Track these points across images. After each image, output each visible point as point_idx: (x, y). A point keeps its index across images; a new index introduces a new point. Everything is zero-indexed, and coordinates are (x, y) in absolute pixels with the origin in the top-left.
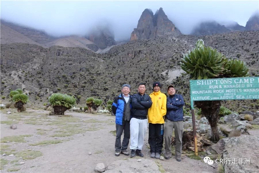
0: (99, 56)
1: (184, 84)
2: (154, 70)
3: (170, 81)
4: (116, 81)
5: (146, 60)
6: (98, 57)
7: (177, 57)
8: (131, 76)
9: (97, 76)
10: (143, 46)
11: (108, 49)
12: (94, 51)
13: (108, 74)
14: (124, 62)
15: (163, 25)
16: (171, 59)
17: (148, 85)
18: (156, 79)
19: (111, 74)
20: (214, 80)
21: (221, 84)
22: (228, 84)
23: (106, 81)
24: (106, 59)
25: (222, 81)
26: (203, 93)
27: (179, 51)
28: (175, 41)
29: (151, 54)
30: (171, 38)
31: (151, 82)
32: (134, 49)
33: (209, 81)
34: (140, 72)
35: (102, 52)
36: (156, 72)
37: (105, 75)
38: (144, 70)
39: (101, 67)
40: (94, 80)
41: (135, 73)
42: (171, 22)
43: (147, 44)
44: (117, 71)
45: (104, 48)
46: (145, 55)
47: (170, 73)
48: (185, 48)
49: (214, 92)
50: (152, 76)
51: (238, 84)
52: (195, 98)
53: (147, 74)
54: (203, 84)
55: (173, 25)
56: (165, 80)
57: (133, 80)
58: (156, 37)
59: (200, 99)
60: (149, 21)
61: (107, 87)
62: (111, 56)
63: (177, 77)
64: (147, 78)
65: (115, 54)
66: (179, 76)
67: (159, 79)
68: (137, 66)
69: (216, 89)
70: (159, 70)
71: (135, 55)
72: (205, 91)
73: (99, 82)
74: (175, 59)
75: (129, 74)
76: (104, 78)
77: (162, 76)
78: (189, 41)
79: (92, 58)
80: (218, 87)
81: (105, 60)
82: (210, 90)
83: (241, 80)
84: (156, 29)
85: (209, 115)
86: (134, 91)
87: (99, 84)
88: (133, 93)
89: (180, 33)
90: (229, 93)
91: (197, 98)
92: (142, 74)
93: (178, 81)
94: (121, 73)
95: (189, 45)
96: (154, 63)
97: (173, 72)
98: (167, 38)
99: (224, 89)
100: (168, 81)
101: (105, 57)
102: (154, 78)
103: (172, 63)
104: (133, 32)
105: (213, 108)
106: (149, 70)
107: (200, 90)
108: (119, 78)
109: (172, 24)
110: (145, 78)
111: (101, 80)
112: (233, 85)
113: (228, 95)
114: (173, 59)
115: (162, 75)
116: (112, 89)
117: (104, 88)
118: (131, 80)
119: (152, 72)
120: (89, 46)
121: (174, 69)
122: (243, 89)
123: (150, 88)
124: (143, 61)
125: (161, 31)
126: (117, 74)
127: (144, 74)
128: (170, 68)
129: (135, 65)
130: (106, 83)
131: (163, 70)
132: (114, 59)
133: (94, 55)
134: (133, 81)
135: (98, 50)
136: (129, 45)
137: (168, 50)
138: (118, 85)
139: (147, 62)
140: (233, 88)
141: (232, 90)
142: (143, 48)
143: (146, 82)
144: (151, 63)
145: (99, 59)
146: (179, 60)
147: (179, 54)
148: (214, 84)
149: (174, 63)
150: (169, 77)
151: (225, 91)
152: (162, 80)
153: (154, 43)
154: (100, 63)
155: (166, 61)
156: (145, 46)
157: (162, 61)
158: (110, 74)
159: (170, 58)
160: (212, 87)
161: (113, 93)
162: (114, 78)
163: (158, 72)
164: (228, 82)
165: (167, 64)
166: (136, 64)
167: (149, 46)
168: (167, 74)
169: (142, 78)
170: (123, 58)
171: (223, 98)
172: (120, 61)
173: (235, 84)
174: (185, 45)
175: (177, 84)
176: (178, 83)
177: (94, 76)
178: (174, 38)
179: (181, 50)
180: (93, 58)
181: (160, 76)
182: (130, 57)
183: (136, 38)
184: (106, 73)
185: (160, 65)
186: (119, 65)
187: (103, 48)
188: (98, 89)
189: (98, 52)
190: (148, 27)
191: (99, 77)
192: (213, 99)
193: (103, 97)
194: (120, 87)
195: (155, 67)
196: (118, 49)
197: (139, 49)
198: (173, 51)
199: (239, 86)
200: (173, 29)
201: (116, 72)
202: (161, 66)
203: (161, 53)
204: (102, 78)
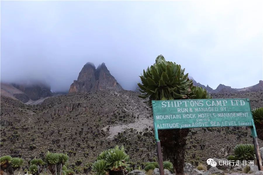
0: (29, 107)
1: (126, 141)
2: (94, 125)
3: (111, 137)
4: (47, 137)
5: (85, 114)
6: (28, 109)
7: (119, 112)
8: (67, 132)
9: (23, 131)
10: (83, 99)
11: (41, 101)
12: (23, 102)
13: (38, 129)
14: (59, 116)
15: (105, 79)
16: (112, 114)
17: (86, 142)
18: (95, 135)
19: (42, 129)
20: (183, 102)
21: (191, 107)
22: (199, 107)
23: (34, 138)
24: (38, 111)
25: (192, 103)
26: (171, 118)
27: (121, 106)
28: (117, 96)
29: (92, 107)
30: (114, 92)
31: (90, 139)
32: (72, 102)
33: (177, 103)
34: (78, 127)
35: (34, 103)
36: (96, 127)
37: (33, 130)
38: (83, 125)
39: (30, 120)
40: (17, 136)
41: (72, 129)
42: (113, 77)
43: (88, 97)
44: (50, 125)
45: (37, 99)
46: (84, 109)
47: (111, 129)
48: (126, 103)
49: (184, 116)
50: (92, 131)
51: (211, 106)
52: (159, 125)
53: (85, 129)
54: (169, 106)
55: (116, 80)
56: (106, 136)
57: (69, 136)
58: (97, 91)
59: (167, 126)
60: (90, 74)
61: (34, 145)
62: (44, 108)
63: (119, 133)
64: (86, 134)
65: (50, 106)
66: (120, 132)
67: (99, 136)
68: (75, 120)
69: (186, 113)
70: (100, 125)
71: (73, 108)
72: (173, 116)
73: (24, 139)
74: (117, 114)
75: (65, 129)
76: (32, 134)
77: (102, 132)
78: (131, 96)
79: (19, 110)
80: (189, 110)
81: (36, 112)
82: (179, 114)
83: (213, 102)
84: (98, 83)
85: (174, 156)
86: (69, 149)
87: (24, 142)
88: (67, 152)
89: (122, 89)
90: (202, 118)
91: (162, 126)
92: (80, 130)
93: (120, 137)
94: (54, 128)
95: (131, 100)
96: (94, 118)
97: (115, 127)
98: (109, 92)
99: (195, 113)
100: (109, 137)
101: (37, 109)
102: (93, 134)
103: (113, 118)
104: (73, 84)
105: (180, 144)
106: (88, 125)
107: (166, 114)
108: (52, 134)
109: (114, 80)
110: (83, 134)
111: (27, 136)
112: (205, 107)
113: (201, 122)
114: (115, 114)
115: (102, 130)
116: (41, 147)
117: (31, 147)
118: (66, 137)
119: (91, 128)
120: (16, 96)
121: (116, 124)
122: (216, 113)
123: (88, 145)
124: (82, 115)
125: (103, 85)
126: (49, 129)
127: (82, 129)
128: (112, 123)
129: (72, 119)
130: (33, 140)
131: (103, 126)
132: (48, 112)
133: (22, 106)
134: (69, 138)
135: (29, 101)
136: (67, 97)
137: (110, 104)
138: (49, 142)
139: (87, 116)
140: (206, 112)
141: (205, 115)
142: (83, 101)
143: (85, 138)
144: (91, 118)
145: (28, 111)
146: (121, 115)
147: (122, 109)
148: (183, 106)
149: (116, 118)
150: (110, 133)
151: (197, 116)
152: (103, 137)
153: (95, 96)
154: (28, 116)
155: (108, 116)
156: (85, 99)
157: (103, 115)
158: (40, 130)
159: (112, 112)
160: (181, 110)
161: (42, 152)
162: (45, 134)
163: (98, 127)
164: (199, 104)
165: (108, 119)
166: (74, 119)
167: (90, 100)
168: (108, 129)
169: (80, 134)
170: (59, 110)
171: (195, 125)
172: (55, 114)
173: (208, 107)
174: (127, 100)
175: (118, 141)
176: (120, 139)
177: (18, 132)
178: (116, 93)
179: (123, 105)
180: (21, 109)
181: (100, 131)
182: (68, 111)
183: (75, 90)
184: (36, 127)
185: (101, 120)
186: (53, 118)
187: (35, 99)
188: (21, 149)
189: (27, 103)
190: (89, 80)
191: (25, 133)
192: (184, 127)
193: (27, 159)
194: (52, 145)
195: (95, 122)
196: (54, 100)
197: (78, 102)
198: (114, 106)
199: (212, 110)
200: (115, 84)
201: (49, 127)
202: (101, 122)
203: (102, 107)
204: (29, 134)
